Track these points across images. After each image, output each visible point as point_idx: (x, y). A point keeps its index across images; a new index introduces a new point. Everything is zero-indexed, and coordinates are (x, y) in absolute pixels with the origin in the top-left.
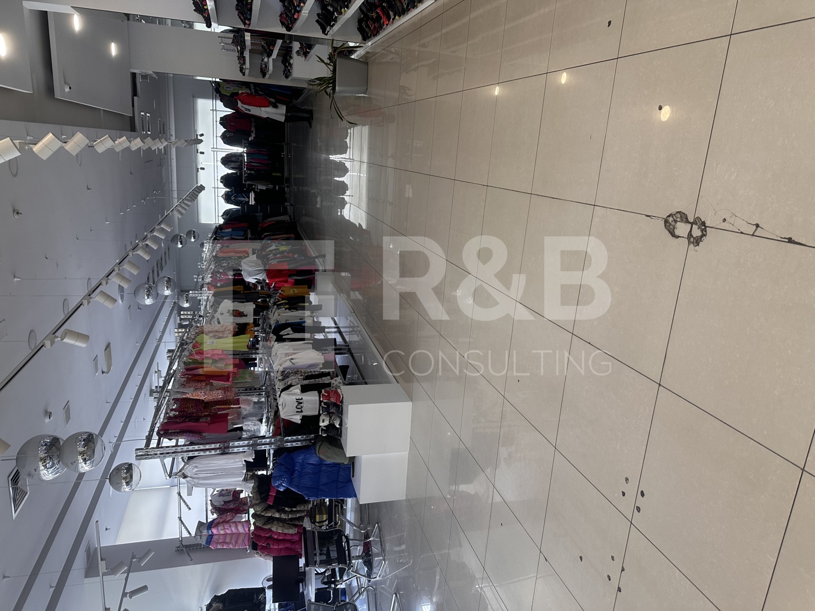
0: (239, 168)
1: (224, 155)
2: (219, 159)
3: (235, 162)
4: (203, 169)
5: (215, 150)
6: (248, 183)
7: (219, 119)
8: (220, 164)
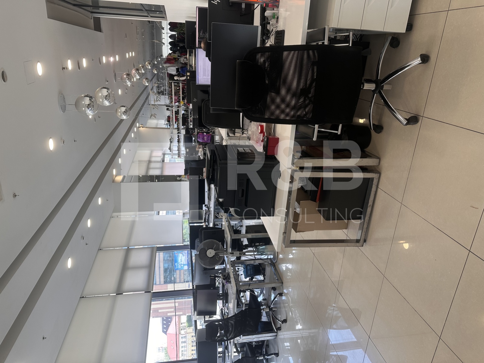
0: (174, 39)
1: (170, 35)
2: (168, 36)
3: (173, 37)
4: (164, 38)
5: (167, 33)
6: (177, 43)
7: (168, 23)
8: (169, 38)
